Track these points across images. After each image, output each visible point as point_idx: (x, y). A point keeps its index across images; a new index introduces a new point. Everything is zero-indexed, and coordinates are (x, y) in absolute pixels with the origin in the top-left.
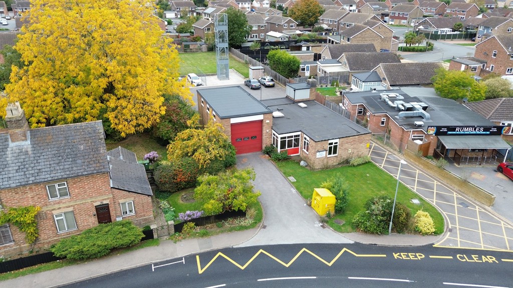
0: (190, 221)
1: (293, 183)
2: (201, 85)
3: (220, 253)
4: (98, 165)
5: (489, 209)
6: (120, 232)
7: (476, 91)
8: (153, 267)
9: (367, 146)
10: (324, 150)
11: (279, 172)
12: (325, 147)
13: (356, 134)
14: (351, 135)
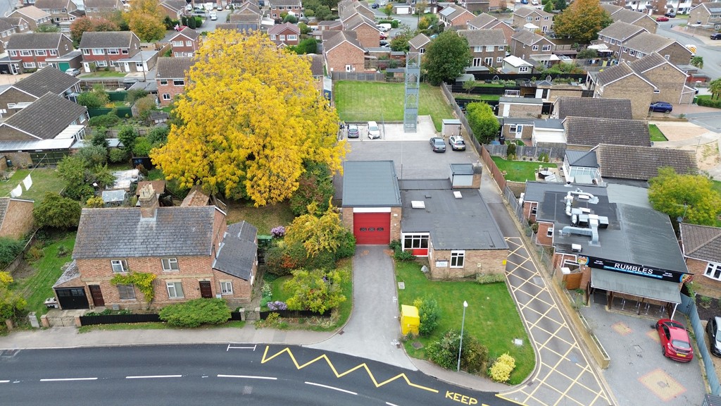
0: (275, 311)
1: (400, 290)
2: (379, 138)
3: (287, 349)
4: (203, 248)
5: (600, 371)
6: (212, 310)
7: (704, 209)
8: (229, 347)
9: (503, 263)
10: (446, 260)
11: (392, 274)
12: (446, 257)
13: (489, 248)
14: (482, 249)
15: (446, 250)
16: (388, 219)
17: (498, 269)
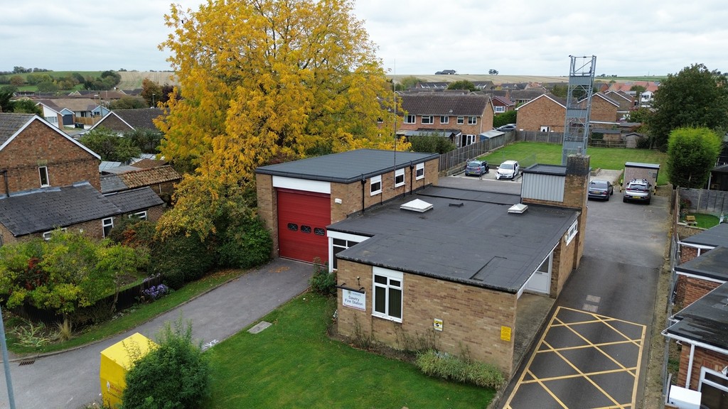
1: (243, 334)
9: (502, 336)
10: (361, 291)
11: (274, 307)
12: (362, 282)
13: (460, 279)
14: (442, 275)
15: (359, 262)
16: (329, 210)
17: (488, 349)
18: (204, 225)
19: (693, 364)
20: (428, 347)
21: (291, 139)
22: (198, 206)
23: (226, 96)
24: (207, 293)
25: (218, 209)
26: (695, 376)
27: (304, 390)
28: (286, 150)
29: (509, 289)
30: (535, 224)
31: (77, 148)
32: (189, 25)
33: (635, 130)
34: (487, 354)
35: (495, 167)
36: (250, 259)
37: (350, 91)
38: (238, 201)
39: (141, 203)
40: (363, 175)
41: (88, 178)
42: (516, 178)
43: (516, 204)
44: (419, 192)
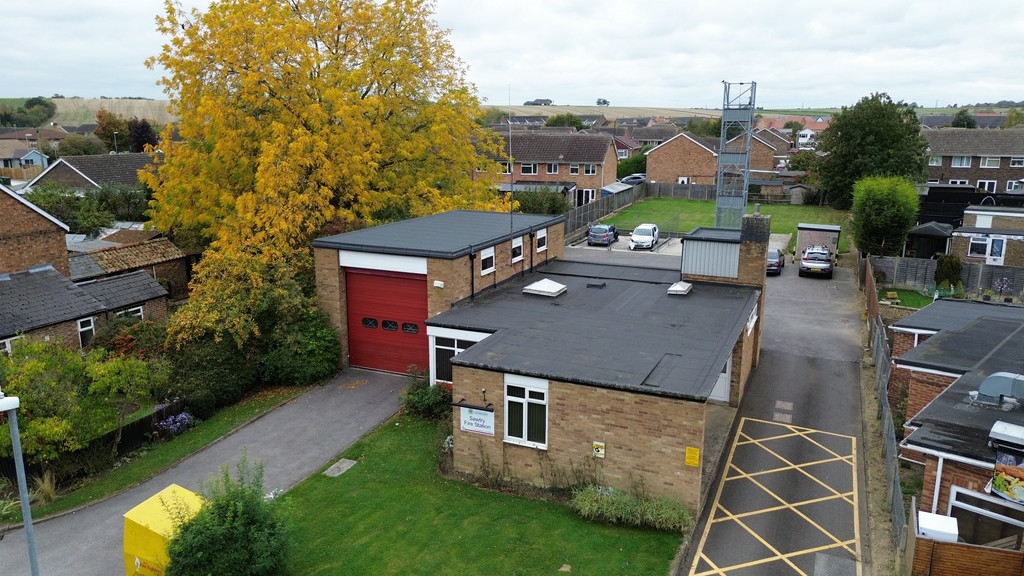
9: (687, 460)
10: (488, 408)
11: (355, 438)
12: (489, 396)
13: (629, 385)
14: (603, 382)
15: (485, 368)
16: (425, 298)
17: (668, 479)
18: (241, 325)
19: (941, 482)
20: (584, 481)
21: (352, 197)
22: (230, 297)
23: (253, 136)
24: (252, 422)
25: (261, 301)
26: (943, 498)
27: (421, 551)
28: (343, 213)
29: (697, 396)
30: (706, 309)
31: (34, 215)
32: (192, 32)
33: (799, 181)
34: (666, 486)
35: (627, 233)
36: (310, 370)
37: (435, 128)
38: (289, 287)
39: (136, 294)
40: (471, 247)
41: (51, 260)
42: (656, 246)
43: (677, 282)
44: (541, 269)
